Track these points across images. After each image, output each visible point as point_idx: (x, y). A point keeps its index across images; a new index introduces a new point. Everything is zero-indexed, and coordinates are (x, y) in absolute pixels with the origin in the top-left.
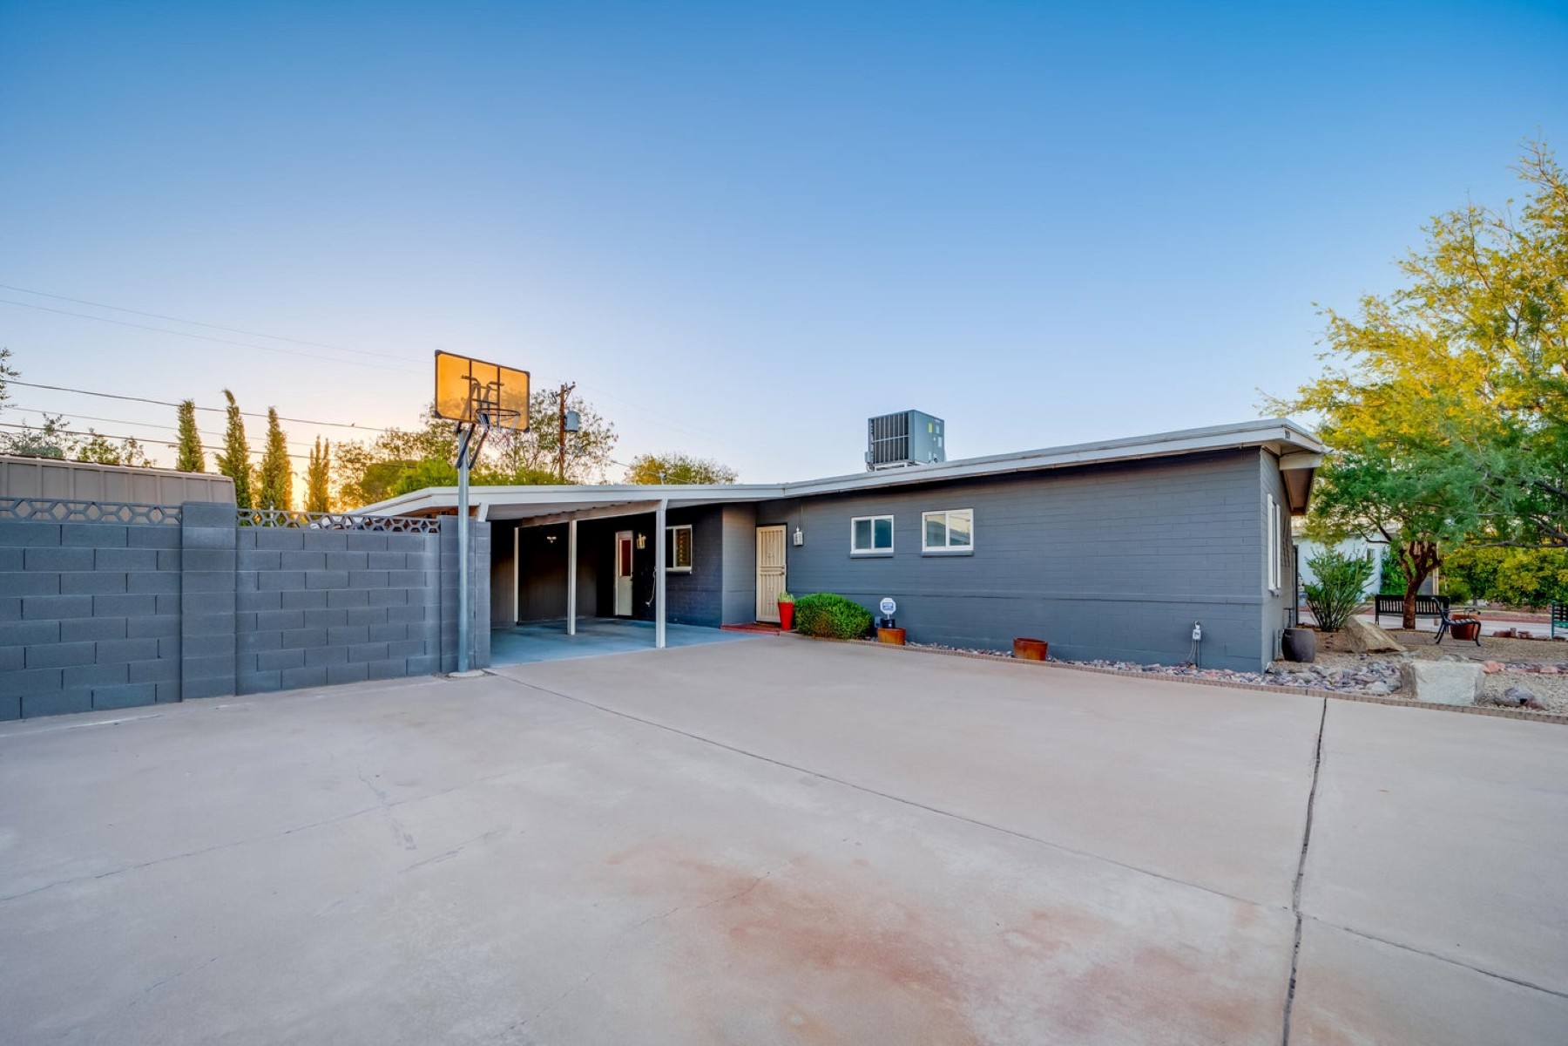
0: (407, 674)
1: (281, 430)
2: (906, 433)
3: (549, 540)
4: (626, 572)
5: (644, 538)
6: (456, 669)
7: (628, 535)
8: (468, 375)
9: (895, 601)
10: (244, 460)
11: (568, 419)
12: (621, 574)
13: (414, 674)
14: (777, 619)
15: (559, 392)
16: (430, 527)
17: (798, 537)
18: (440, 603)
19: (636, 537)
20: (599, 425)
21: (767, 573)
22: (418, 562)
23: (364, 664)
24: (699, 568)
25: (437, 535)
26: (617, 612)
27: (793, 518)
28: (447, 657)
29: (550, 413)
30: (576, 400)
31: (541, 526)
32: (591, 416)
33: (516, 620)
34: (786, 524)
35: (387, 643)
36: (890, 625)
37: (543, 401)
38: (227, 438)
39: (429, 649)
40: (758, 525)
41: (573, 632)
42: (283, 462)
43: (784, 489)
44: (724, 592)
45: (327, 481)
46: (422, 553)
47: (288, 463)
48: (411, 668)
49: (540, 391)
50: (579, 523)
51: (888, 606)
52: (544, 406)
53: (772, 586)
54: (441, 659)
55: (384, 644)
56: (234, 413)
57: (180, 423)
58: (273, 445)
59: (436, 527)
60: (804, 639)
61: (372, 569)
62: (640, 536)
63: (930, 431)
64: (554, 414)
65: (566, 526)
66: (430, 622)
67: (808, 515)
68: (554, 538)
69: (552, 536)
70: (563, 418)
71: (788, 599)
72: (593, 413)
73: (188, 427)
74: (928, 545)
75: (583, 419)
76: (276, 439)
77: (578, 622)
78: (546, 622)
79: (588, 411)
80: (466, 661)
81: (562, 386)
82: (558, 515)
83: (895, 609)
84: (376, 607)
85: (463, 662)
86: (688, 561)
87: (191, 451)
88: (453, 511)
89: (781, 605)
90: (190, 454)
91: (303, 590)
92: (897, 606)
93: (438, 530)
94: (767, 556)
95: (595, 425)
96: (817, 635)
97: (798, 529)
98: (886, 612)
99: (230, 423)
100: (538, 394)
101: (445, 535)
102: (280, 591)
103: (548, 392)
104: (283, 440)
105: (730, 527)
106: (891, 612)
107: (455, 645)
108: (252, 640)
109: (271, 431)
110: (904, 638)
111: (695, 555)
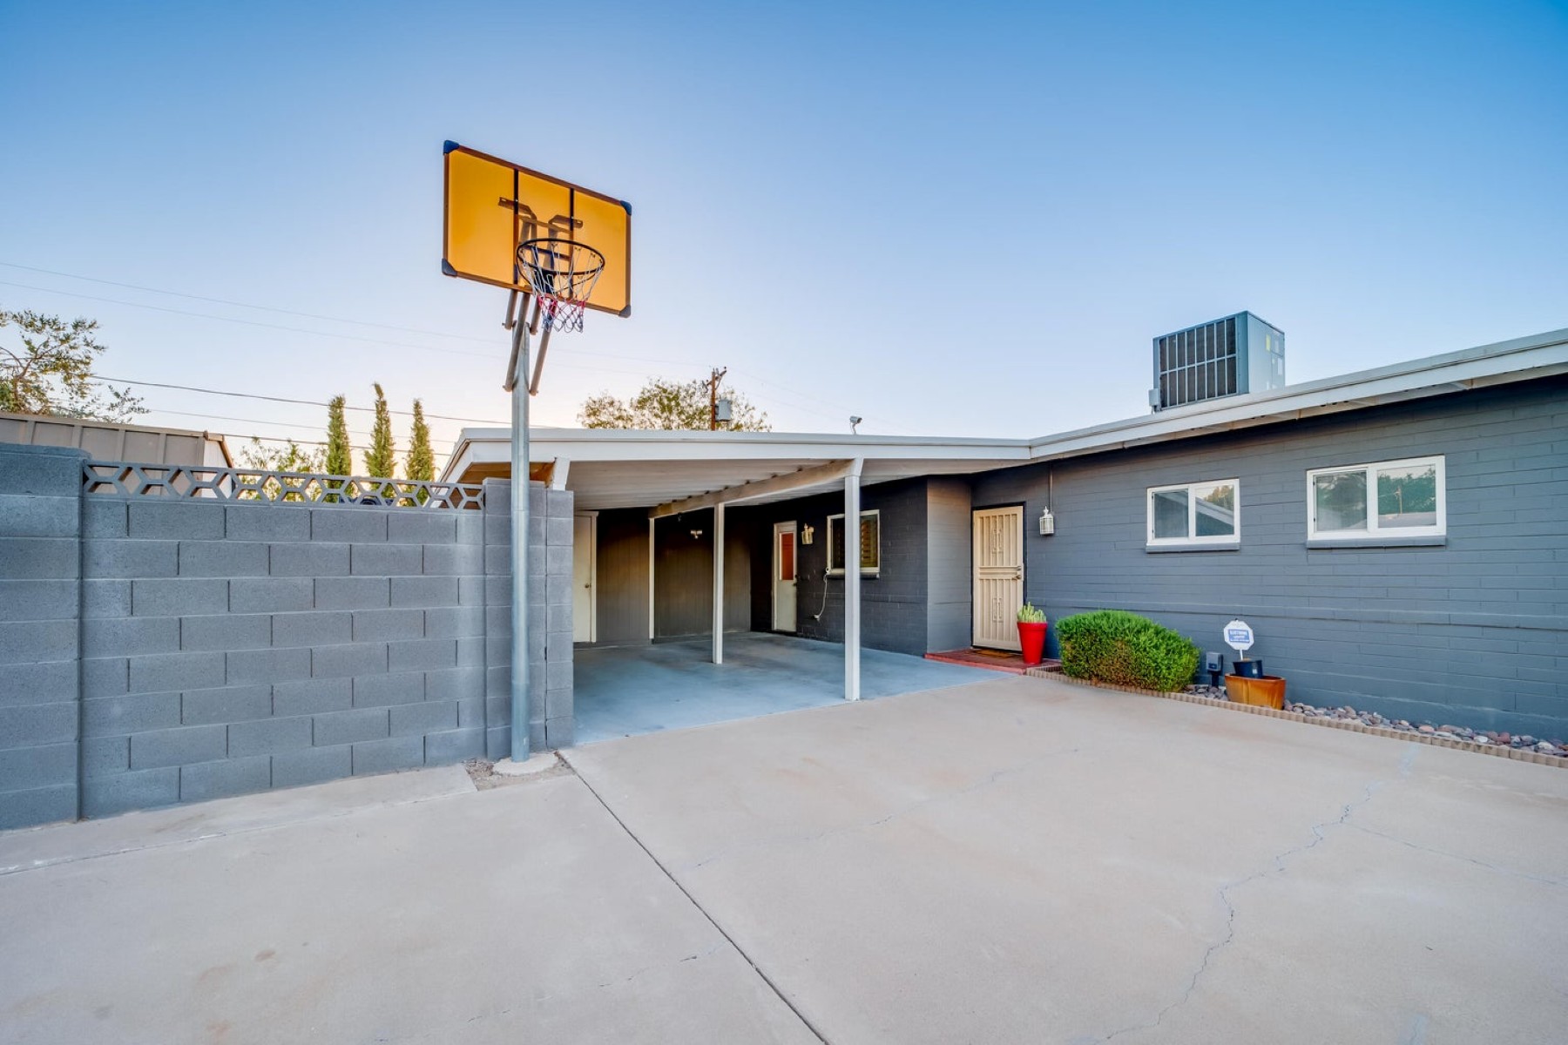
0: (425, 762)
1: (425, 423)
2: (1232, 350)
3: (693, 536)
4: (787, 575)
5: (812, 530)
6: (507, 752)
7: (790, 527)
8: (511, 198)
9: (1250, 626)
10: (390, 456)
11: (720, 408)
12: (780, 578)
13: (436, 763)
14: (1016, 645)
15: (710, 380)
16: (466, 499)
17: (1047, 524)
18: (485, 633)
19: (800, 529)
20: (752, 416)
21: (990, 577)
22: (446, 559)
23: (343, 748)
24: (890, 570)
25: (479, 514)
26: (776, 626)
27: (1035, 495)
28: (496, 729)
29: (701, 406)
30: (727, 390)
31: (680, 514)
32: (743, 407)
33: (652, 636)
34: (1022, 504)
35: (387, 708)
36: (1255, 671)
37: (694, 393)
38: (374, 434)
39: (466, 716)
40: (973, 509)
41: (719, 659)
42: (426, 457)
43: (1030, 447)
44: (930, 604)
45: (433, 469)
46: (451, 545)
47: (432, 458)
48: (433, 752)
49: (691, 383)
50: (728, 510)
51: (1239, 636)
52: (695, 398)
53: (999, 596)
54: (485, 733)
55: (379, 711)
56: (381, 407)
57: (330, 419)
58: (417, 440)
59: (478, 498)
60: (1072, 684)
61: (359, 573)
62: (806, 527)
63: (1268, 348)
64: (705, 407)
65: (710, 513)
66: (467, 669)
67: (1061, 488)
68: (700, 532)
69: (697, 530)
70: (715, 407)
71: (1035, 617)
72: (745, 403)
73: (337, 423)
74: (1319, 529)
75: (734, 408)
76: (421, 433)
77: (727, 638)
78: (688, 639)
79: (739, 401)
80: (525, 740)
81: (714, 373)
82: (700, 498)
83: (1252, 641)
84: (367, 644)
85: (520, 743)
86: (872, 559)
87: (338, 447)
88: (502, 471)
89: (1023, 628)
90: (337, 450)
91: (223, 613)
92: (1255, 636)
93: (481, 504)
94: (991, 550)
95: (747, 416)
96: (1102, 679)
97: (1046, 511)
98: (1236, 646)
99: (377, 417)
100: (689, 385)
101: (492, 514)
102: (176, 618)
103: (699, 383)
104: (427, 433)
105: (938, 509)
106: (1246, 647)
107: (507, 708)
108: (117, 710)
109: (416, 425)
110: (1283, 694)
111: (884, 551)
